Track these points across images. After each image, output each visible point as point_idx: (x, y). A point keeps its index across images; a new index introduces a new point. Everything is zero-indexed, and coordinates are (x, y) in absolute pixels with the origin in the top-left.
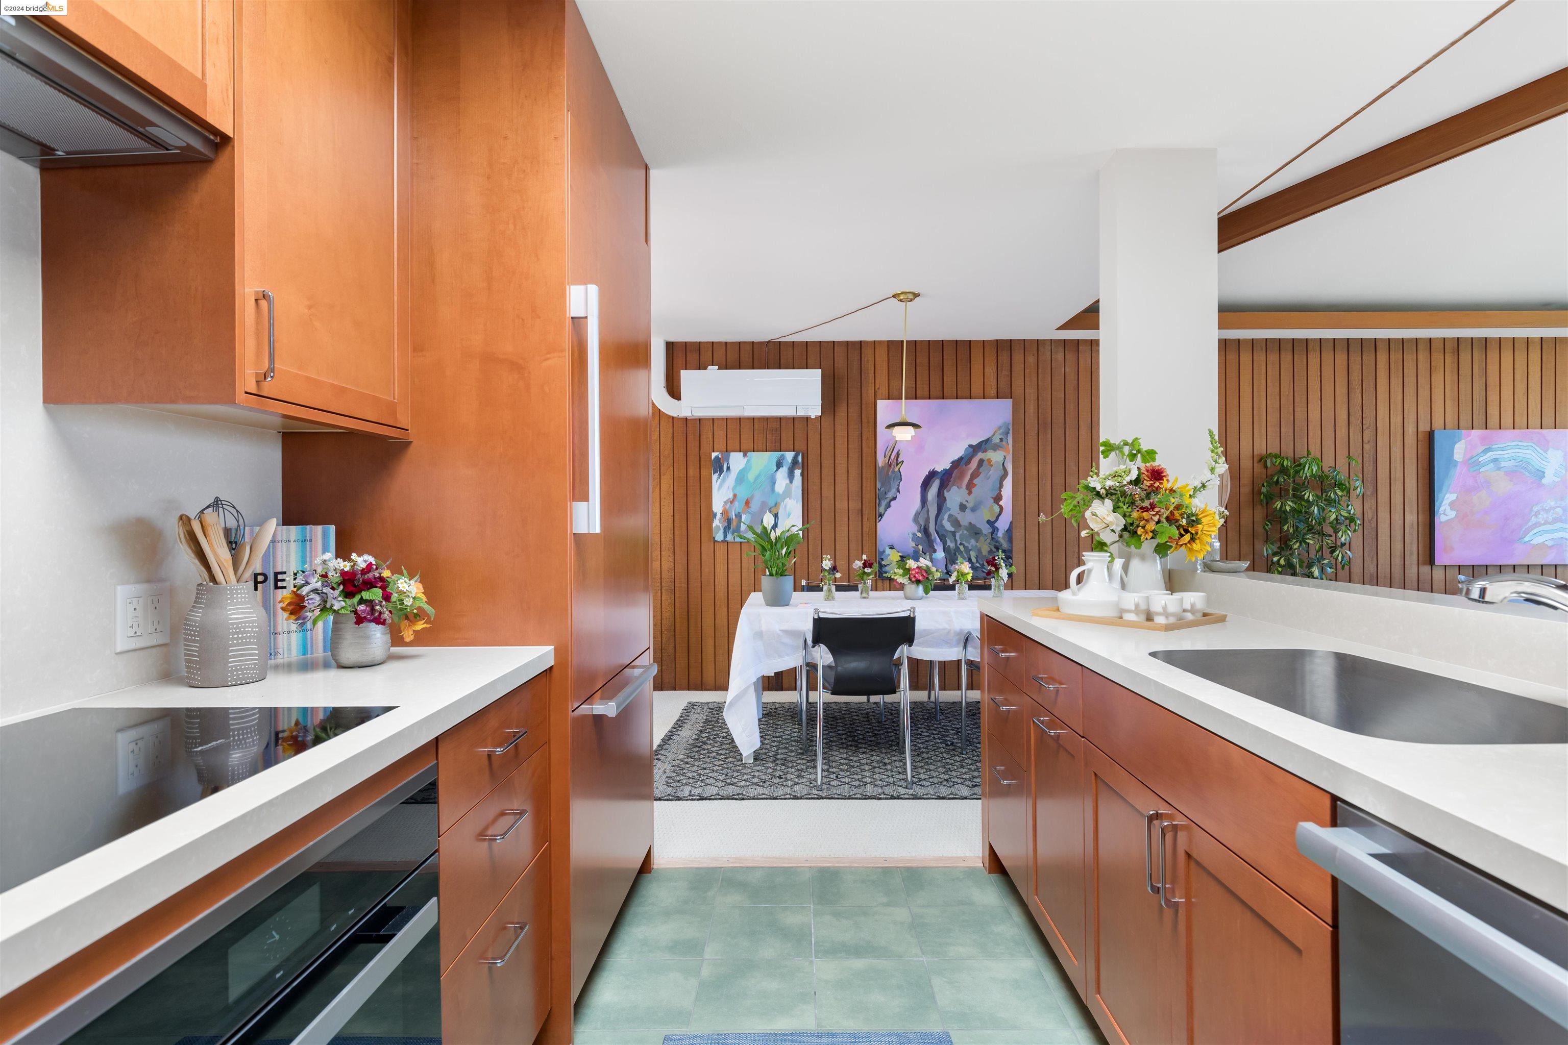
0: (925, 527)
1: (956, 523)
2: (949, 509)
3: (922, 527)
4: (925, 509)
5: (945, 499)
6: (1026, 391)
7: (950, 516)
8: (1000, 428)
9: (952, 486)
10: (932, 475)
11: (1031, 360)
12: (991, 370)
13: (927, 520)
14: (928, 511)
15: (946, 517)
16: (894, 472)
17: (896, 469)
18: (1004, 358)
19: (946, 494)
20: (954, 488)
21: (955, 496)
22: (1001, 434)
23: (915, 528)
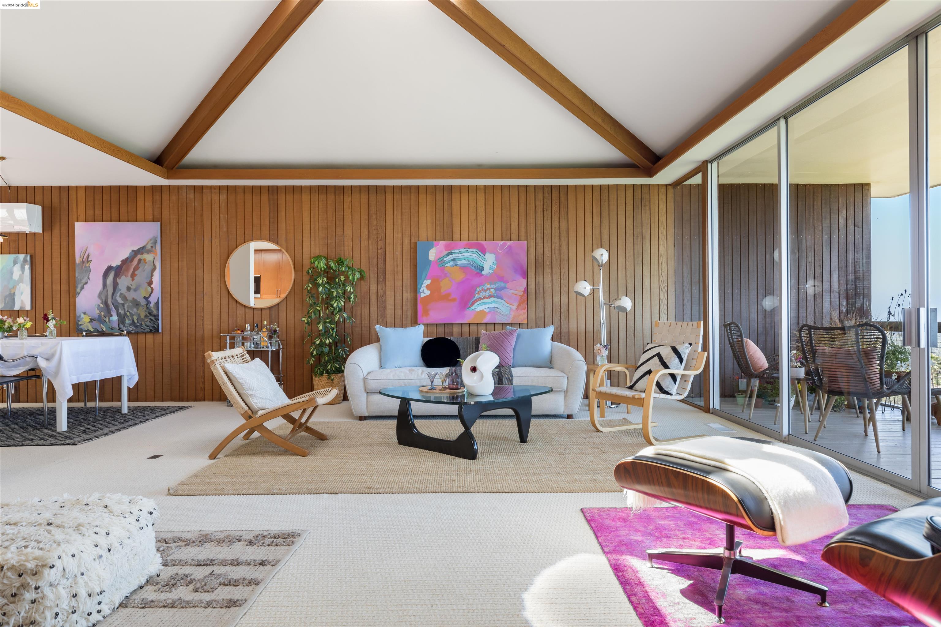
0: (105, 301)
1: (124, 298)
2: (120, 290)
3: (104, 301)
4: (105, 290)
5: (118, 284)
6: (171, 217)
7: (121, 294)
8: (151, 240)
9: (122, 275)
10: (110, 268)
11: (174, 198)
12: (149, 204)
13: (107, 297)
14: (107, 291)
15: (118, 295)
16: (86, 267)
17: (88, 265)
18: (157, 197)
19: (118, 280)
20: (123, 277)
21: (124, 282)
22: (151, 244)
23: (99, 302)
